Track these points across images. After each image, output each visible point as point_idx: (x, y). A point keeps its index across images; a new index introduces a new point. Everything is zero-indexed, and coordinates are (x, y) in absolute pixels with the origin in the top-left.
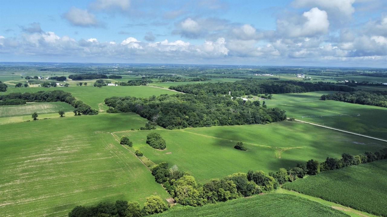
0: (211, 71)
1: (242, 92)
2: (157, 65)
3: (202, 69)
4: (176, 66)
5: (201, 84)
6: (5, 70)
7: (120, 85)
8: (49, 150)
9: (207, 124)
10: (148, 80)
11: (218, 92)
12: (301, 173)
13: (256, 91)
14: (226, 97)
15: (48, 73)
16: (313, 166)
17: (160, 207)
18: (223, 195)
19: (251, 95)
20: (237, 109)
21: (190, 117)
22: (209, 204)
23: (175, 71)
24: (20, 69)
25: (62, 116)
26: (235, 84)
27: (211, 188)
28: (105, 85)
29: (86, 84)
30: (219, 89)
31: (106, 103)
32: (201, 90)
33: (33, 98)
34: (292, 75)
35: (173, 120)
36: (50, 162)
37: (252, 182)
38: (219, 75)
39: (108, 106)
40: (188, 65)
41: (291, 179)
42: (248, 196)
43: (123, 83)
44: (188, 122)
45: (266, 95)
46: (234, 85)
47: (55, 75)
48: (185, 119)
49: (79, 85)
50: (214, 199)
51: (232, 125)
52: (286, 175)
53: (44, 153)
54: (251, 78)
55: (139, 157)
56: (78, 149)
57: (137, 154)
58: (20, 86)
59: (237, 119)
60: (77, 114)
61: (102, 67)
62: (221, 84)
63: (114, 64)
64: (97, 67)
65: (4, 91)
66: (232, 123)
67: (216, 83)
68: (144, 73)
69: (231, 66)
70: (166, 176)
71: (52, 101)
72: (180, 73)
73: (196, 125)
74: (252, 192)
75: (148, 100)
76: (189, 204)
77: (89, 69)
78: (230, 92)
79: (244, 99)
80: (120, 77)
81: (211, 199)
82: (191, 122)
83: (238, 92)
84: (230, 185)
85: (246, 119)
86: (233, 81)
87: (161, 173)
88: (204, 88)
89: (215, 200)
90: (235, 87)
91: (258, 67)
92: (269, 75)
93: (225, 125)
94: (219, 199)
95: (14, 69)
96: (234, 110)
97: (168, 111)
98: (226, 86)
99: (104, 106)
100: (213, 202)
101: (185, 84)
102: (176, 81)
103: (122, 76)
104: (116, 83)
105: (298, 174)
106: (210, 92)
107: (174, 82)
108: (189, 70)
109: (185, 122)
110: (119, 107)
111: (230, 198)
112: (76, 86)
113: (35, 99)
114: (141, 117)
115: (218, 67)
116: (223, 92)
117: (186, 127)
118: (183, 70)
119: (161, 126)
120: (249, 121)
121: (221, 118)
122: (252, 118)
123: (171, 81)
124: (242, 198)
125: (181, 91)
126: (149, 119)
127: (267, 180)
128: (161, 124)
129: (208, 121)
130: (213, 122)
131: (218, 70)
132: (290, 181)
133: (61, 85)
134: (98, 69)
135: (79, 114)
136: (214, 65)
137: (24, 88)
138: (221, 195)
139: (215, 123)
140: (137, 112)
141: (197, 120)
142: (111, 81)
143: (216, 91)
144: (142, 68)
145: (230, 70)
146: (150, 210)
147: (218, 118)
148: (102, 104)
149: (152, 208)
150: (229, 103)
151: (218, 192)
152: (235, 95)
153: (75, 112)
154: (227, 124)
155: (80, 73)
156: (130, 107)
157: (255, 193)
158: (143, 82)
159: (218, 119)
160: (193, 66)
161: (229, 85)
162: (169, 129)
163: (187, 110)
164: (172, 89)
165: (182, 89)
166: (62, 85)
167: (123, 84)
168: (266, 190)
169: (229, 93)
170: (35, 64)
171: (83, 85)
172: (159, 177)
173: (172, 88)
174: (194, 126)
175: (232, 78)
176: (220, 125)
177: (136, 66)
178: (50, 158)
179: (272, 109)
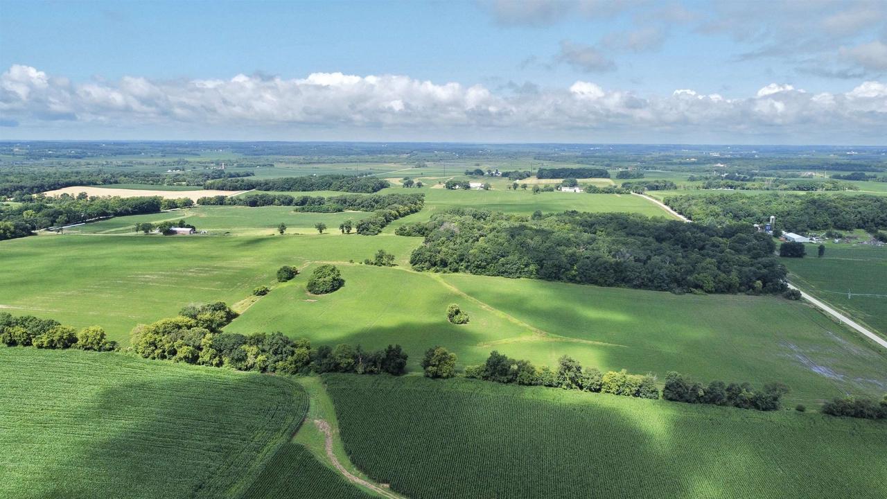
7: (586, 190)
25: (321, 232)
41: (357, 369)
51: (577, 282)
55: (253, 296)
58: (411, 185)
78: (772, 217)
113: (363, 206)
121: (548, 263)
164: (666, 204)
166: (482, 187)
171: (520, 188)
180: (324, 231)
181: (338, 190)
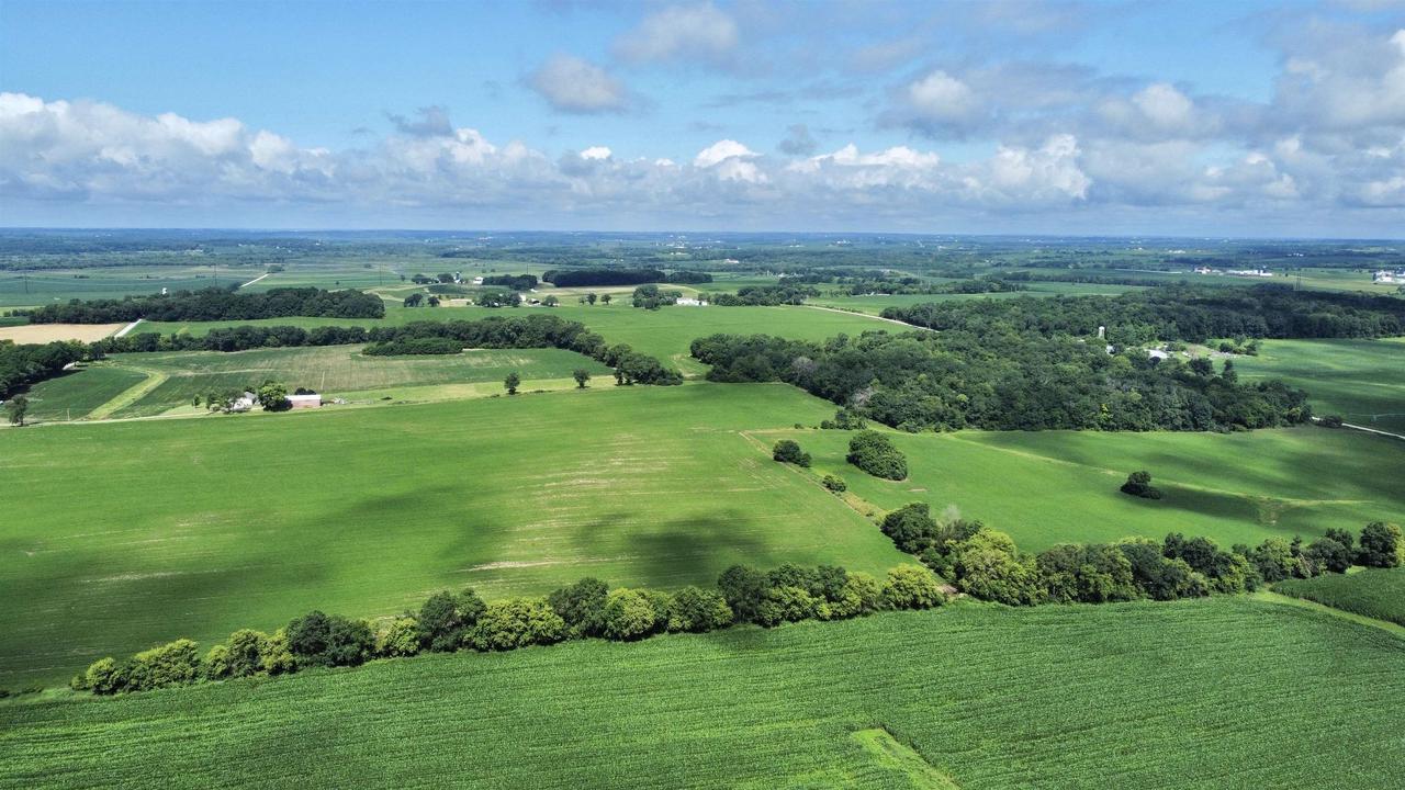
0: (1022, 257)
1: (1147, 328)
2: (820, 238)
3: (987, 250)
4: (891, 240)
5: (994, 301)
6: (340, 256)
7: (717, 302)
8: (591, 463)
9: (1029, 422)
10: (805, 286)
11: (1059, 327)
12: (1339, 555)
13: (1198, 327)
14: (1088, 343)
15: (467, 265)
16: (1381, 539)
17: (924, 591)
18: (1092, 581)
19: (1180, 343)
20: (1129, 381)
21: (971, 398)
22: (1052, 605)
23: (888, 257)
24: (382, 253)
25: (582, 386)
26: (1122, 301)
27: (1060, 563)
28: (669, 303)
29: (606, 298)
30: (1061, 318)
31: (694, 355)
32: (997, 321)
33: (478, 335)
34: (1355, 273)
35: (919, 404)
36: (607, 490)
37: (1179, 562)
38: (1058, 272)
39: (704, 361)
40: (934, 237)
41: (1302, 571)
42: (1166, 599)
43: (725, 297)
44: (966, 412)
45: (1239, 342)
46: (1117, 306)
47: (493, 271)
48: (956, 402)
49: (588, 303)
50: (1068, 592)
51: (1111, 428)
52: (1287, 556)
53: (583, 470)
54: (1183, 284)
55: (837, 493)
56: (663, 466)
57: (829, 486)
58: (417, 302)
59: (1128, 411)
60: (624, 381)
61: (632, 244)
62: (1065, 302)
63: (669, 234)
64: (614, 244)
65: (381, 317)
66: (1112, 423)
67: (1050, 299)
68: (781, 265)
69: (1102, 239)
70: (926, 534)
71: (532, 347)
72: (911, 267)
73: (993, 423)
74: (1178, 587)
75: (823, 347)
76: (998, 599)
77: (595, 254)
78: (1102, 328)
79: (1153, 354)
80: (708, 279)
81: (1059, 595)
82: (976, 413)
83: (1130, 327)
84: (1115, 561)
85: (1160, 414)
86: (1110, 292)
87: (915, 524)
88: (1006, 315)
89: (1071, 596)
90: (1119, 313)
91: (1214, 243)
92: (1256, 272)
93: (1087, 427)
94: (1080, 595)
95: (366, 251)
96: (1120, 383)
97: (900, 378)
98: (1088, 307)
99: (689, 362)
100: (1063, 602)
101: (940, 302)
102: (902, 293)
103: (712, 274)
104: (701, 298)
105: (1327, 558)
106: (1027, 328)
107: (896, 295)
108: (941, 257)
109: (957, 412)
110: (742, 365)
111: (1112, 598)
112: (576, 305)
113: (483, 341)
114: (813, 397)
115: (1051, 245)
116: (1077, 328)
117: (961, 428)
118: (921, 254)
119: (881, 422)
120: (1171, 420)
121: (1073, 405)
122: (1182, 408)
123: (885, 291)
124: (1147, 602)
125: (924, 325)
126: (839, 401)
127: (1226, 562)
128: (883, 416)
129: (1031, 410)
130: (1049, 417)
131: (1052, 254)
132: (1298, 574)
133: (530, 302)
134: (623, 254)
135: (629, 383)
136: (1032, 238)
137: (428, 307)
138: (1087, 583)
139: (1054, 420)
140: (797, 380)
141: (995, 408)
142: (683, 291)
143: (1052, 326)
144: (769, 248)
145: (1098, 254)
146: (900, 598)
147: (1065, 403)
148: (683, 357)
149: (904, 592)
150: (1098, 364)
151: (1077, 575)
152: (1118, 341)
153: (618, 375)
154: (1092, 426)
155: (569, 264)
156: (774, 368)
157: (1185, 593)
158: (788, 294)
159: (1064, 408)
160: (951, 242)
161: (1097, 305)
162: (908, 430)
163: (959, 378)
164: (891, 318)
165: (927, 317)
166: (535, 302)
167: (726, 301)
168: (1221, 590)
169: (1097, 333)
170: (420, 235)
171: (598, 302)
172: (909, 535)
173: (895, 314)
174: (985, 425)
175: (1108, 283)
176: (1070, 428)
177: (745, 241)
178: (605, 481)
179: (1258, 384)
180: (587, 383)
181: (317, 315)
